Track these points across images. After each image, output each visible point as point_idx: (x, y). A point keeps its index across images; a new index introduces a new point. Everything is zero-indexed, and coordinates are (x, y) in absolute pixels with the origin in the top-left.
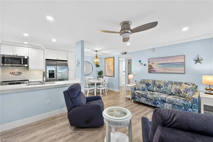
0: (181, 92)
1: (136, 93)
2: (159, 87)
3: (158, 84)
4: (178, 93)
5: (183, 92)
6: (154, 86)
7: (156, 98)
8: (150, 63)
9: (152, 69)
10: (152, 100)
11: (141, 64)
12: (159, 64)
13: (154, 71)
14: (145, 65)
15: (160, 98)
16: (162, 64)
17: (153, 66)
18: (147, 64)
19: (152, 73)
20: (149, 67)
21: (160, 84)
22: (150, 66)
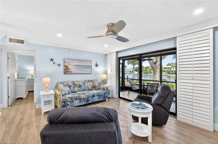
0: (97, 86)
1: (67, 98)
2: (80, 87)
3: (78, 84)
4: (94, 87)
5: (98, 86)
6: (74, 87)
7: (89, 95)
8: (65, 63)
9: (68, 70)
10: (85, 99)
11: (54, 63)
12: (75, 65)
13: (70, 71)
14: (59, 65)
15: (91, 95)
16: (78, 66)
17: (70, 67)
18: (62, 64)
19: (68, 74)
20: (65, 68)
21: (80, 84)
22: (65, 66)
